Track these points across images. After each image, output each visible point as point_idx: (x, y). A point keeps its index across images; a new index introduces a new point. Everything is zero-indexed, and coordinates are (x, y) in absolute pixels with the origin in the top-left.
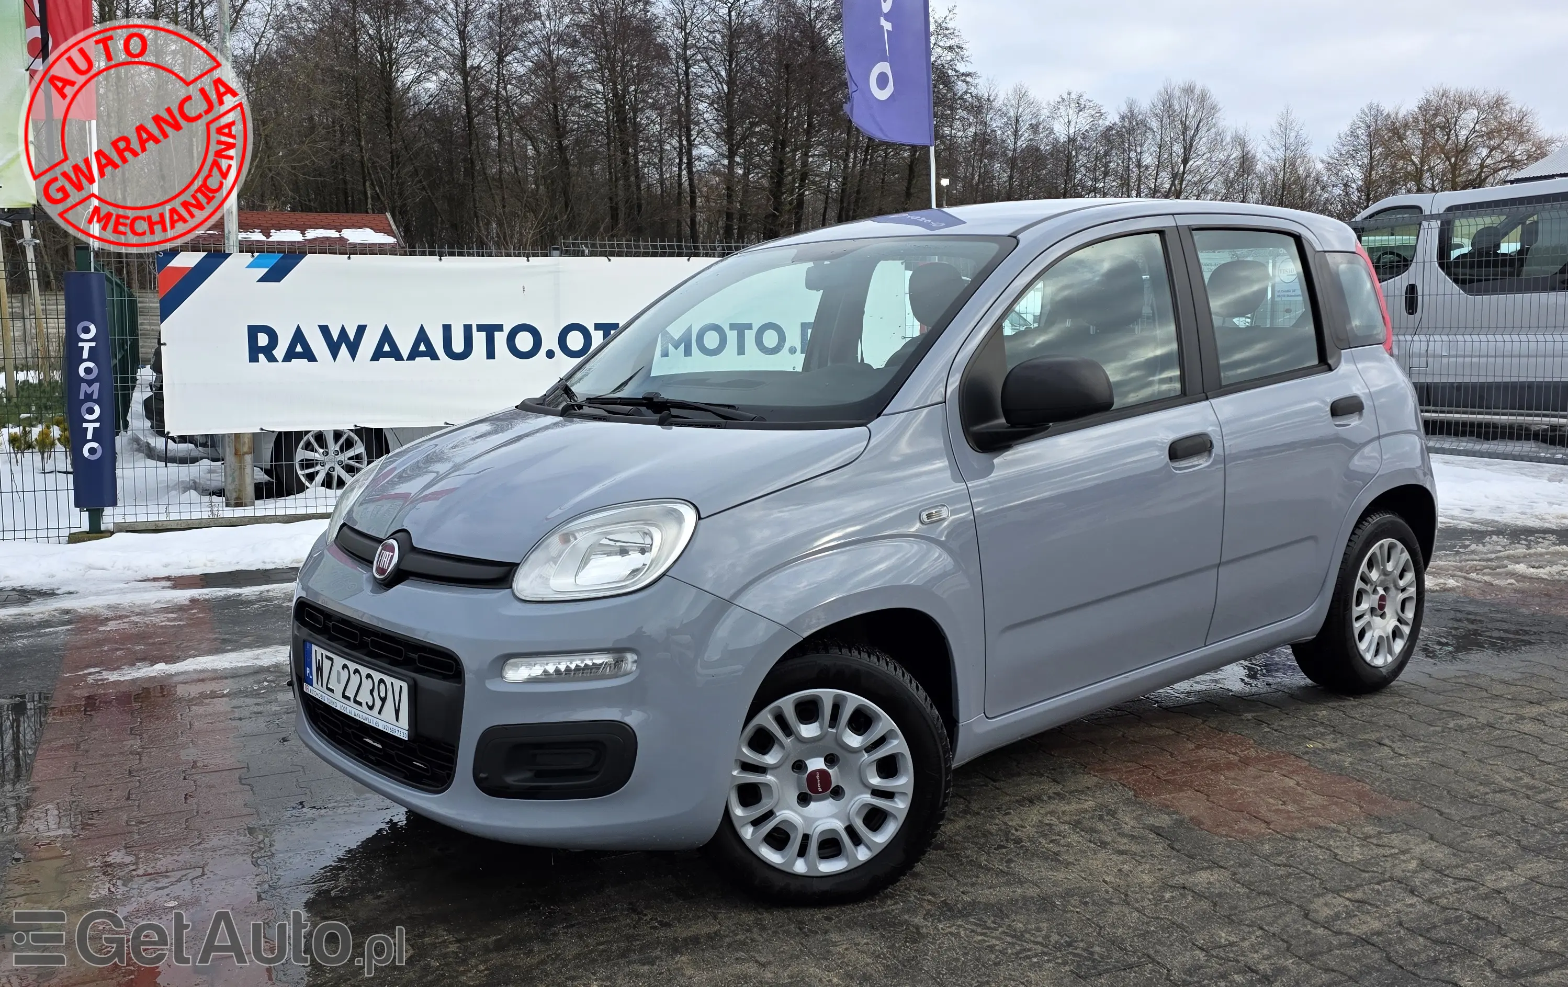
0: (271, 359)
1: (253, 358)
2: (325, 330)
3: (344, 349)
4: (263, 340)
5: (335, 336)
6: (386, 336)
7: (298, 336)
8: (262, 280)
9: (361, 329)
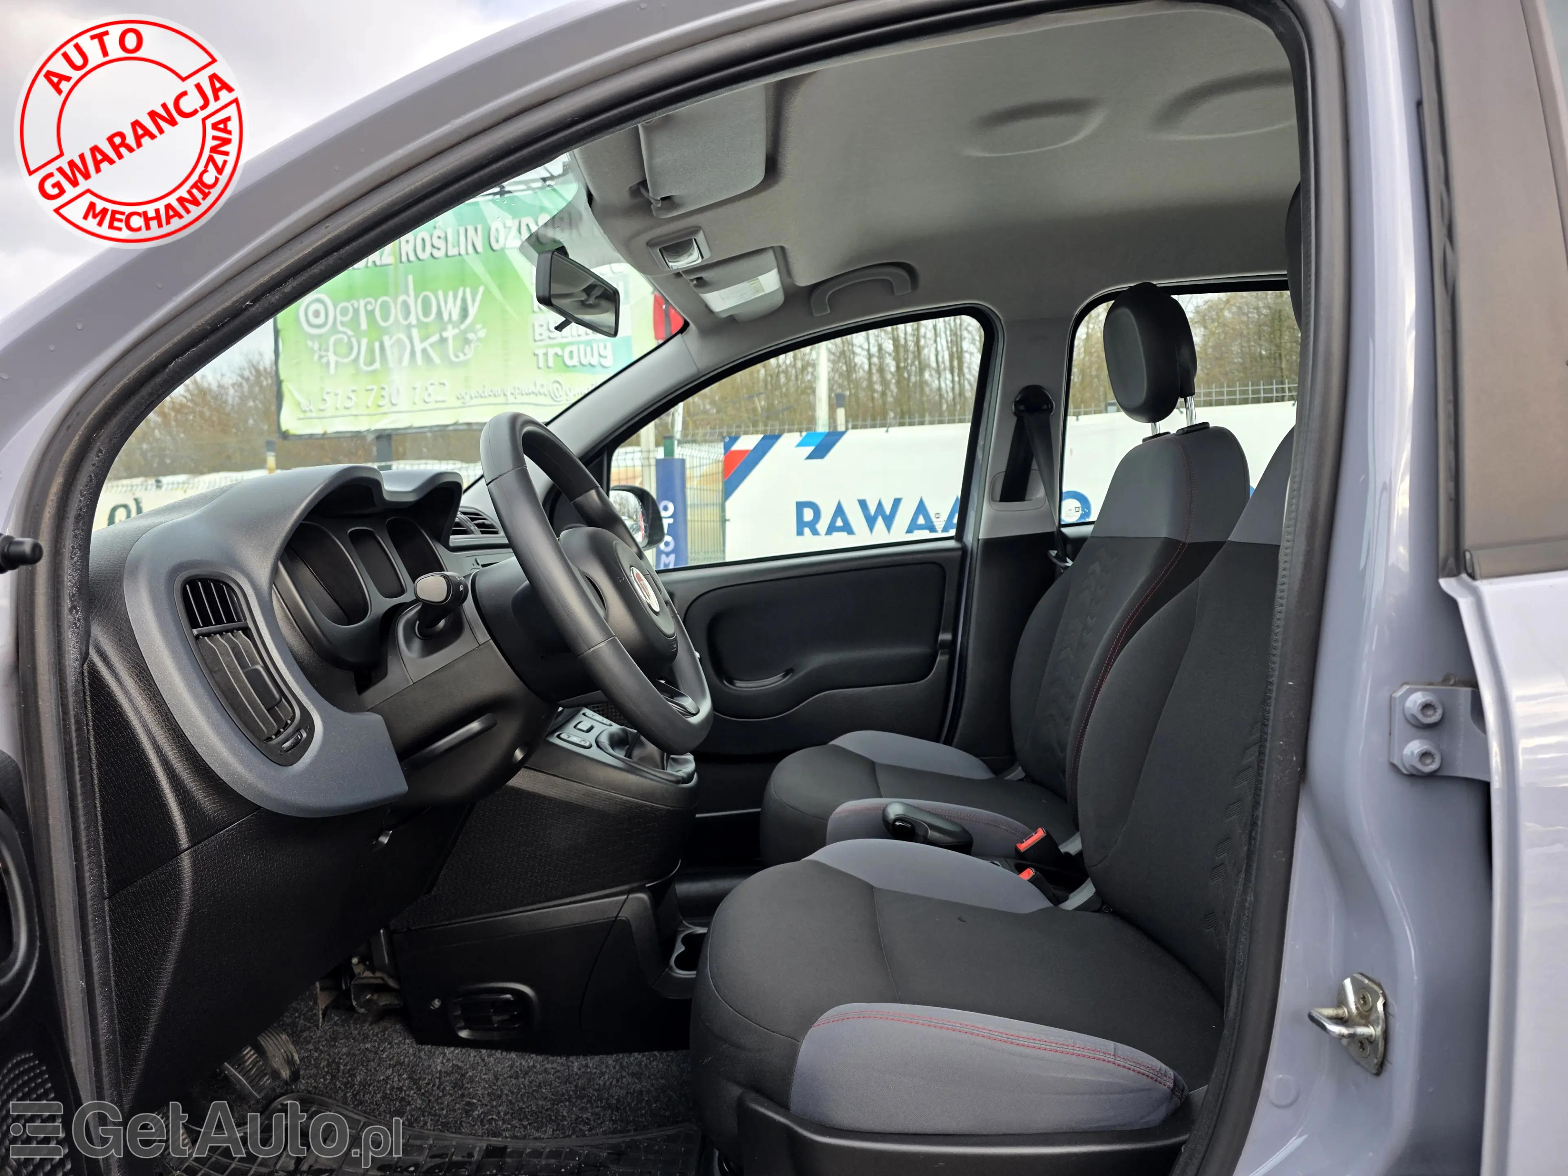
0: (815, 532)
1: (800, 533)
2: (863, 504)
3: (880, 521)
4: (808, 515)
5: (872, 510)
6: (921, 508)
7: (839, 511)
8: (810, 457)
9: (897, 502)
